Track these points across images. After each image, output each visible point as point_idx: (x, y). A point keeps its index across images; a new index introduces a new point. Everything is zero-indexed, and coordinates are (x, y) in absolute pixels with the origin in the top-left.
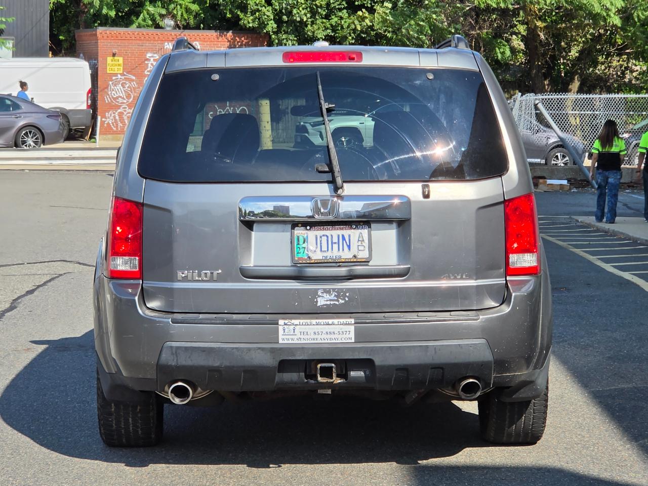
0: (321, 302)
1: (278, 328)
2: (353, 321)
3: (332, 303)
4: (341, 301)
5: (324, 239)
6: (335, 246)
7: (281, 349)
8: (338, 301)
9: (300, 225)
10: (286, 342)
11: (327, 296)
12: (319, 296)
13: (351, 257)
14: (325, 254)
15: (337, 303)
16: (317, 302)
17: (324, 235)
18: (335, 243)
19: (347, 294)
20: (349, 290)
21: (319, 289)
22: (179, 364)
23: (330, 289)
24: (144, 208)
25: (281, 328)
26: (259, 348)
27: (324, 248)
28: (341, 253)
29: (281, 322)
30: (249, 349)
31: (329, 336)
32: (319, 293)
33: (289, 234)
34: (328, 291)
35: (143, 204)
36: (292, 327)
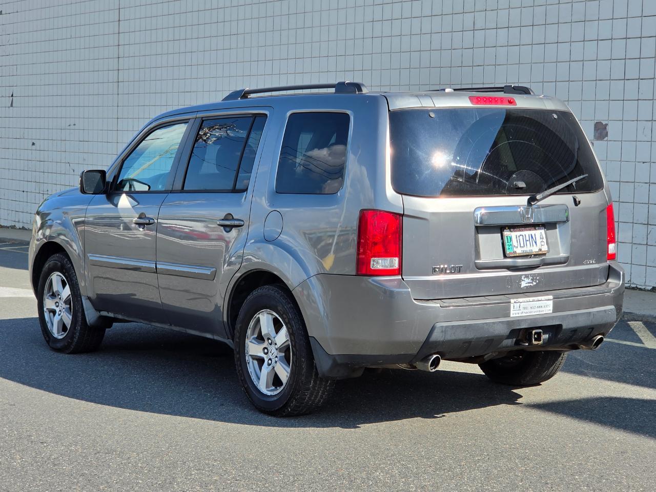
0: (524, 284)
1: (510, 305)
2: (551, 297)
3: (529, 285)
4: (535, 283)
5: (521, 237)
6: (528, 242)
7: (513, 321)
8: (533, 283)
9: (507, 228)
10: (515, 316)
11: (527, 280)
12: (523, 280)
13: (537, 250)
14: (523, 249)
15: (532, 285)
16: (521, 284)
17: (521, 235)
18: (528, 241)
19: (538, 278)
20: (539, 274)
21: (522, 275)
22: (446, 339)
23: (528, 274)
24: (404, 217)
25: (512, 305)
26: (500, 322)
27: (522, 245)
28: (532, 248)
29: (512, 301)
30: (494, 323)
31: (539, 309)
32: (523, 278)
33: (500, 234)
34: (527, 276)
35: (403, 215)
36: (518, 304)
